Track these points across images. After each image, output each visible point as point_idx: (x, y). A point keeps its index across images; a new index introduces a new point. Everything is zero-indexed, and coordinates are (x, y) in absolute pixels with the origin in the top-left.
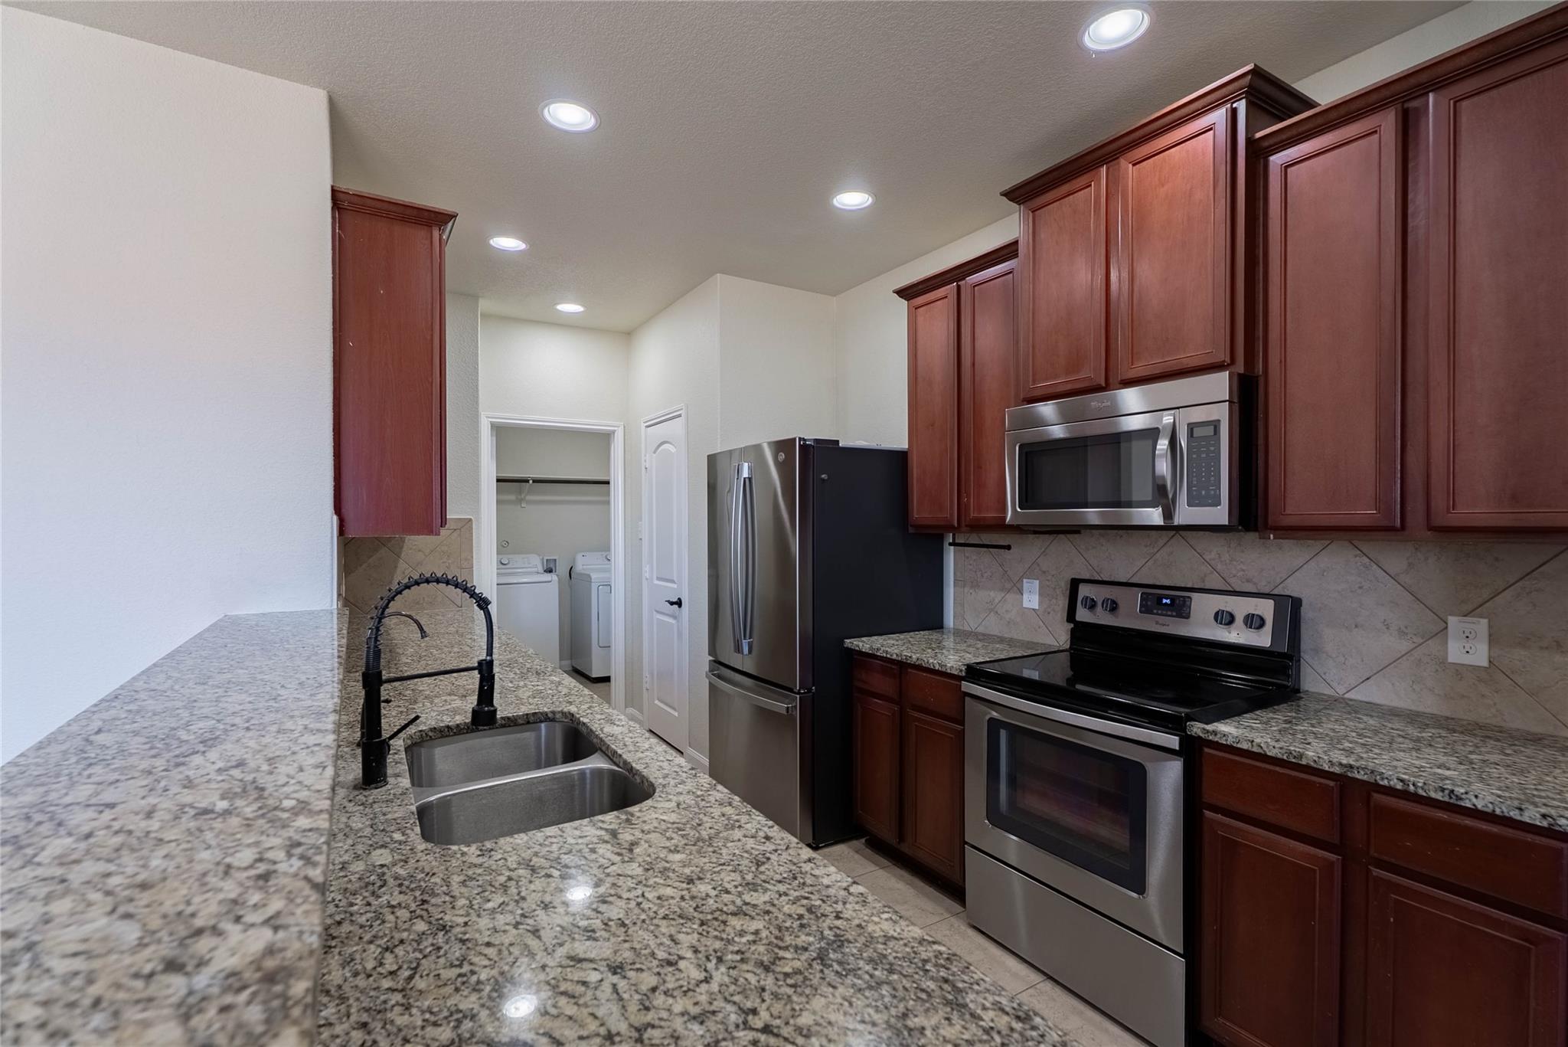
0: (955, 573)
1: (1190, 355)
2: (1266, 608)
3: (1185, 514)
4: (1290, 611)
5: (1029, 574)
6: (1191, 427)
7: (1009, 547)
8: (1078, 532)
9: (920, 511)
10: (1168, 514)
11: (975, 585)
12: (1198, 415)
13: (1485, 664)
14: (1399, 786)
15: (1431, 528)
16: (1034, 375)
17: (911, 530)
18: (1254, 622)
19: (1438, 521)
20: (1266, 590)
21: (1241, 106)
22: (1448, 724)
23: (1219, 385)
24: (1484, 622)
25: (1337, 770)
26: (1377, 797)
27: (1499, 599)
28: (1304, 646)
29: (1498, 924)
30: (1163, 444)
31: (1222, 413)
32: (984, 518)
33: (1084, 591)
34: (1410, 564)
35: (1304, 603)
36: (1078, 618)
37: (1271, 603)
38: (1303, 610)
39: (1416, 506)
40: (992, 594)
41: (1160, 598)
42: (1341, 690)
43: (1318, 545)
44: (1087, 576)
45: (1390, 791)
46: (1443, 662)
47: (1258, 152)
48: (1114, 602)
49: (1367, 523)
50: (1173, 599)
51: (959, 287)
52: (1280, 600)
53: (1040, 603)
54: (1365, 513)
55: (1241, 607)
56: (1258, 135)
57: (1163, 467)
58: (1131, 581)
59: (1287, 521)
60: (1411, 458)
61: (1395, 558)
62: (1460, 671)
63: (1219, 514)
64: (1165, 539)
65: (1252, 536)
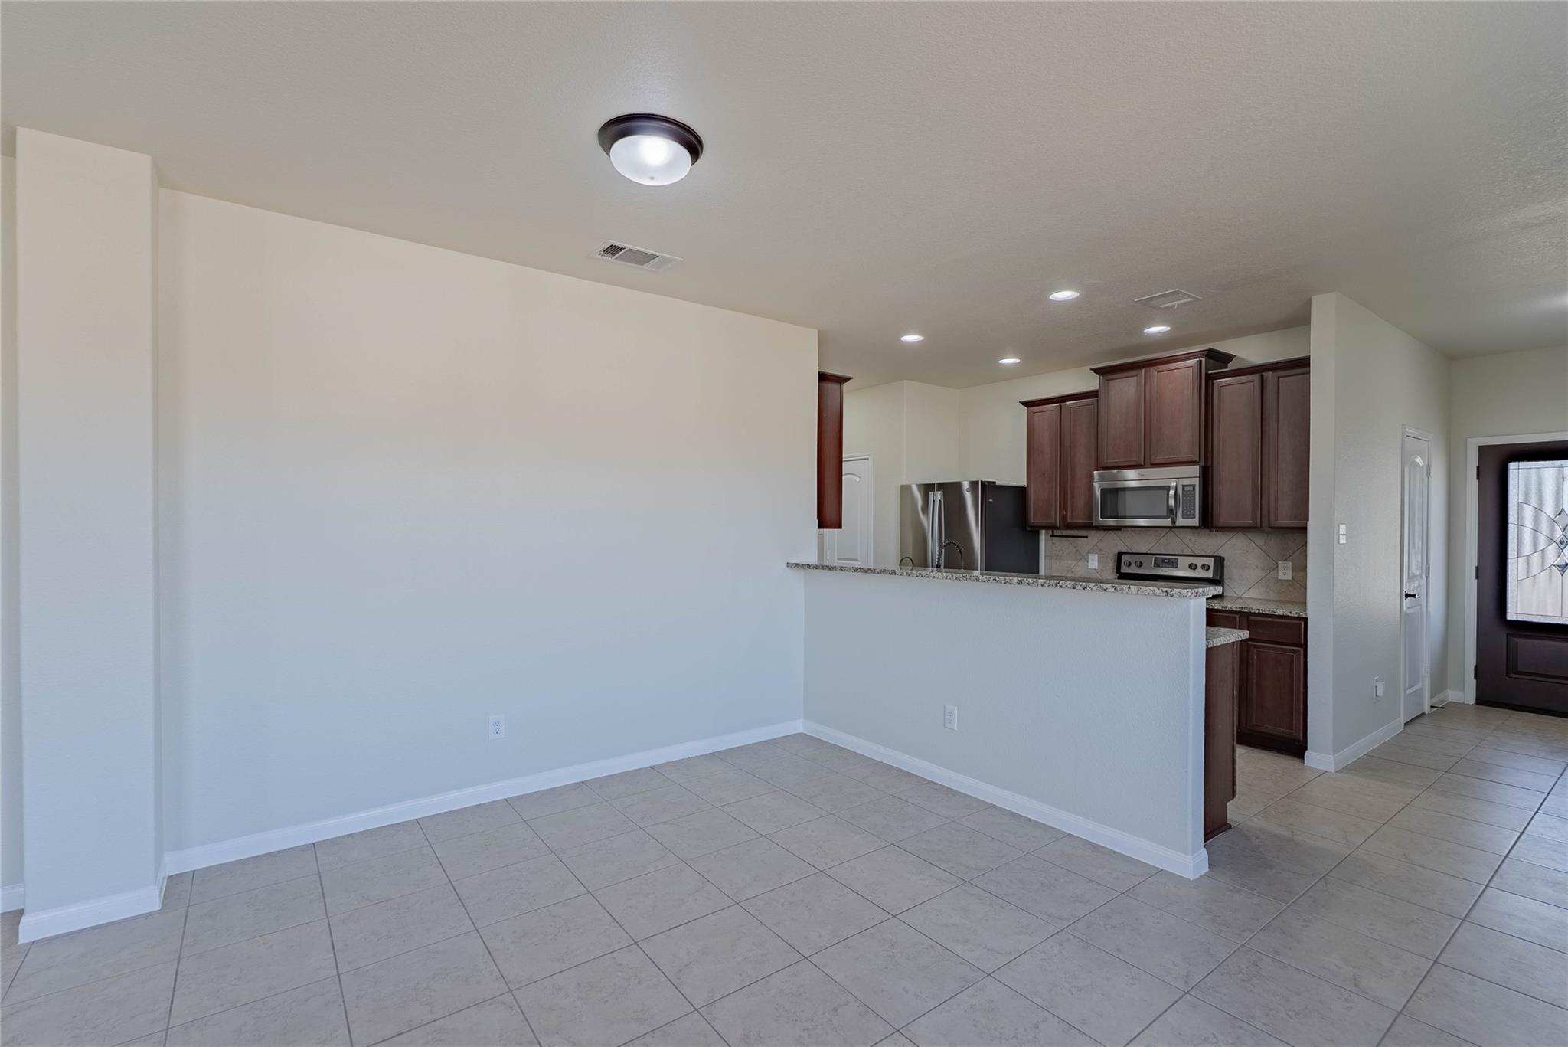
0: (1045, 552)
1: (1183, 457)
2: (1210, 562)
3: (1181, 521)
4: (1220, 562)
5: (1092, 551)
6: (1184, 486)
7: (1087, 537)
8: (1120, 530)
9: (1034, 518)
10: (1174, 522)
11: (1059, 558)
12: (1186, 482)
13: (1290, 578)
14: (1257, 612)
15: (1270, 527)
16: (1107, 456)
17: (1028, 529)
18: (1206, 568)
19: (1272, 525)
20: (1210, 554)
21: (1203, 359)
22: (1276, 601)
23: (1195, 471)
24: (1290, 563)
25: (1238, 610)
26: (1252, 618)
27: (1295, 554)
28: (1225, 577)
29: (1285, 650)
30: (1172, 492)
31: (1196, 482)
32: (1076, 523)
33: (1124, 558)
34: (1266, 542)
35: (1226, 559)
36: (1122, 571)
37: (1213, 559)
38: (1225, 562)
39: (1265, 520)
40: (1070, 562)
41: (1163, 560)
42: (1240, 594)
43: (1231, 534)
44: (1125, 551)
45: (1255, 614)
46: (1277, 579)
47: (1210, 378)
48: (1141, 563)
49: (1249, 526)
50: (1168, 559)
51: (1060, 406)
52: (1216, 557)
53: (1099, 566)
54: (1248, 522)
55: (1200, 562)
56: (1210, 372)
57: (1172, 502)
58: (1149, 552)
59: (1221, 525)
60: (1264, 502)
61: (1259, 540)
62: (1282, 582)
63: (1195, 522)
64: (1165, 533)
65: (1207, 530)
